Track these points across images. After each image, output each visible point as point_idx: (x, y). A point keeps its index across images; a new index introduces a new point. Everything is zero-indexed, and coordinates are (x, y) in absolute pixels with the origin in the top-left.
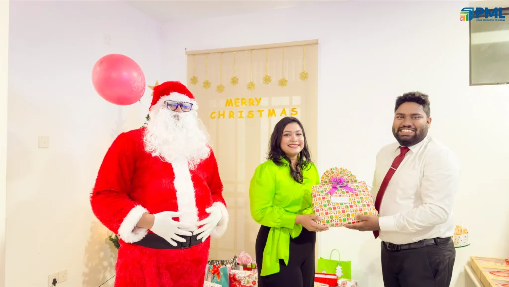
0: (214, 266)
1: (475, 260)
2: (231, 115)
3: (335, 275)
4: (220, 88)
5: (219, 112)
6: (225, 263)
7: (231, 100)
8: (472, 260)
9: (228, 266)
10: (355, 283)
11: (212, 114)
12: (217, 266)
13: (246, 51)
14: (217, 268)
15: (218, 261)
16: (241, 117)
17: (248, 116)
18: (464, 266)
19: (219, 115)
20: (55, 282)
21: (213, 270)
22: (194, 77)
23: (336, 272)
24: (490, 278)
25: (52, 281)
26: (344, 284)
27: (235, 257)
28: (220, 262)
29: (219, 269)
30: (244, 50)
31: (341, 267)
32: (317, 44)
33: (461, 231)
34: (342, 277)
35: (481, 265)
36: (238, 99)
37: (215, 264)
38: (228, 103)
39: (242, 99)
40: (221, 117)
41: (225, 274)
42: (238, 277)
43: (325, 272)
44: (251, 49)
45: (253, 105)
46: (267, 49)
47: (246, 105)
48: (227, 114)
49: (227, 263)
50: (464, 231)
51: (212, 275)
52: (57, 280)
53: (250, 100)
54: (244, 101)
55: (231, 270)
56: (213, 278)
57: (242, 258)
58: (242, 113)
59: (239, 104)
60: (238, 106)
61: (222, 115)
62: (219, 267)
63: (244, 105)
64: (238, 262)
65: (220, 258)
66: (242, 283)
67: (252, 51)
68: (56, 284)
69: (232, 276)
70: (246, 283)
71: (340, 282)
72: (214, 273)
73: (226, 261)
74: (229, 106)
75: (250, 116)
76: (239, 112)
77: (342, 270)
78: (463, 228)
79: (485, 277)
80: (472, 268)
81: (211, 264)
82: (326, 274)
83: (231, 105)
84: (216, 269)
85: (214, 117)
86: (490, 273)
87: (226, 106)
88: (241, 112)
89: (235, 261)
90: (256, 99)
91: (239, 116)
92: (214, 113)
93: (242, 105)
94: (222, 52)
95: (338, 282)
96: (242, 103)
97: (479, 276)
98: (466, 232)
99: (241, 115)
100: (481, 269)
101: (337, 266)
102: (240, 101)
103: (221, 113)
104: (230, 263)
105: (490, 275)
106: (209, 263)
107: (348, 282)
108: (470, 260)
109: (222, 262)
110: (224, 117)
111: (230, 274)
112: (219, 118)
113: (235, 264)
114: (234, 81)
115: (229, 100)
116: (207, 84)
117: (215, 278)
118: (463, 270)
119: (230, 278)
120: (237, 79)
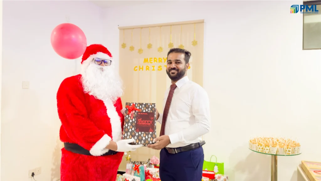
0: (136, 165)
1: (304, 163)
2: (147, 68)
3: (214, 172)
4: (140, 51)
5: (140, 67)
6: (143, 163)
7: (147, 59)
8: (302, 163)
9: (145, 165)
10: (226, 177)
11: (135, 68)
12: (137, 165)
13: (157, 27)
14: (138, 167)
15: (139, 162)
16: (154, 70)
17: (158, 69)
18: (297, 167)
19: (140, 68)
20: (33, 174)
21: (135, 168)
22: (124, 43)
23: (214, 170)
24: (314, 175)
25: (31, 174)
26: (219, 177)
27: (149, 160)
28: (139, 163)
29: (139, 167)
30: (156, 27)
31: (217, 167)
32: (204, 22)
33: (296, 145)
34: (218, 173)
35: (308, 167)
36: (152, 58)
37: (136, 164)
38: (146, 61)
39: (155, 58)
40: (141, 70)
41: (142, 171)
42: (151, 172)
43: (207, 170)
44: (161, 26)
45: (161, 62)
46: (171, 25)
47: (157, 62)
48: (145, 68)
49: (144, 164)
50: (298, 145)
51: (134, 171)
52: (35, 174)
53: (159, 59)
54: (155, 59)
55: (147, 168)
56: (135, 173)
57: (154, 160)
58: (155, 67)
59: (153, 61)
60: (152, 63)
61: (141, 68)
62: (139, 166)
63: (155, 62)
64: (151, 163)
65: (140, 160)
66: (153, 176)
67: (161, 27)
68: (34, 176)
69: (147, 172)
70: (156, 176)
71: (216, 176)
72: (135, 170)
73: (143, 162)
74: (146, 62)
75: (159, 69)
76: (153, 66)
77: (218, 169)
78: (297, 142)
79: (310, 174)
80: (302, 168)
81: (134, 164)
82: (207, 171)
83: (147, 62)
84: (136, 167)
85: (137, 70)
86: (314, 172)
87: (144, 62)
88: (153, 67)
89: (149, 162)
90: (164, 58)
91: (152, 69)
92: (136, 67)
93: (154, 62)
94: (142, 28)
95: (215, 176)
96: (154, 61)
97: (307, 174)
98: (299, 145)
99: (154, 68)
100: (308, 169)
101: (215, 166)
102: (153, 59)
103: (141, 67)
104: (146, 164)
105: (314, 173)
106: (133, 163)
107: (222, 176)
108: (301, 163)
109: (141, 163)
110: (143, 70)
111: (146, 171)
112: (140, 70)
113: (149, 164)
114: (150, 46)
115: (146, 59)
116: (132, 48)
117: (136, 173)
118: (296, 170)
119: (146, 173)
120: (151, 45)
